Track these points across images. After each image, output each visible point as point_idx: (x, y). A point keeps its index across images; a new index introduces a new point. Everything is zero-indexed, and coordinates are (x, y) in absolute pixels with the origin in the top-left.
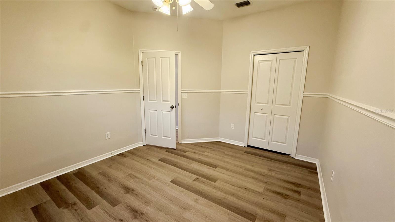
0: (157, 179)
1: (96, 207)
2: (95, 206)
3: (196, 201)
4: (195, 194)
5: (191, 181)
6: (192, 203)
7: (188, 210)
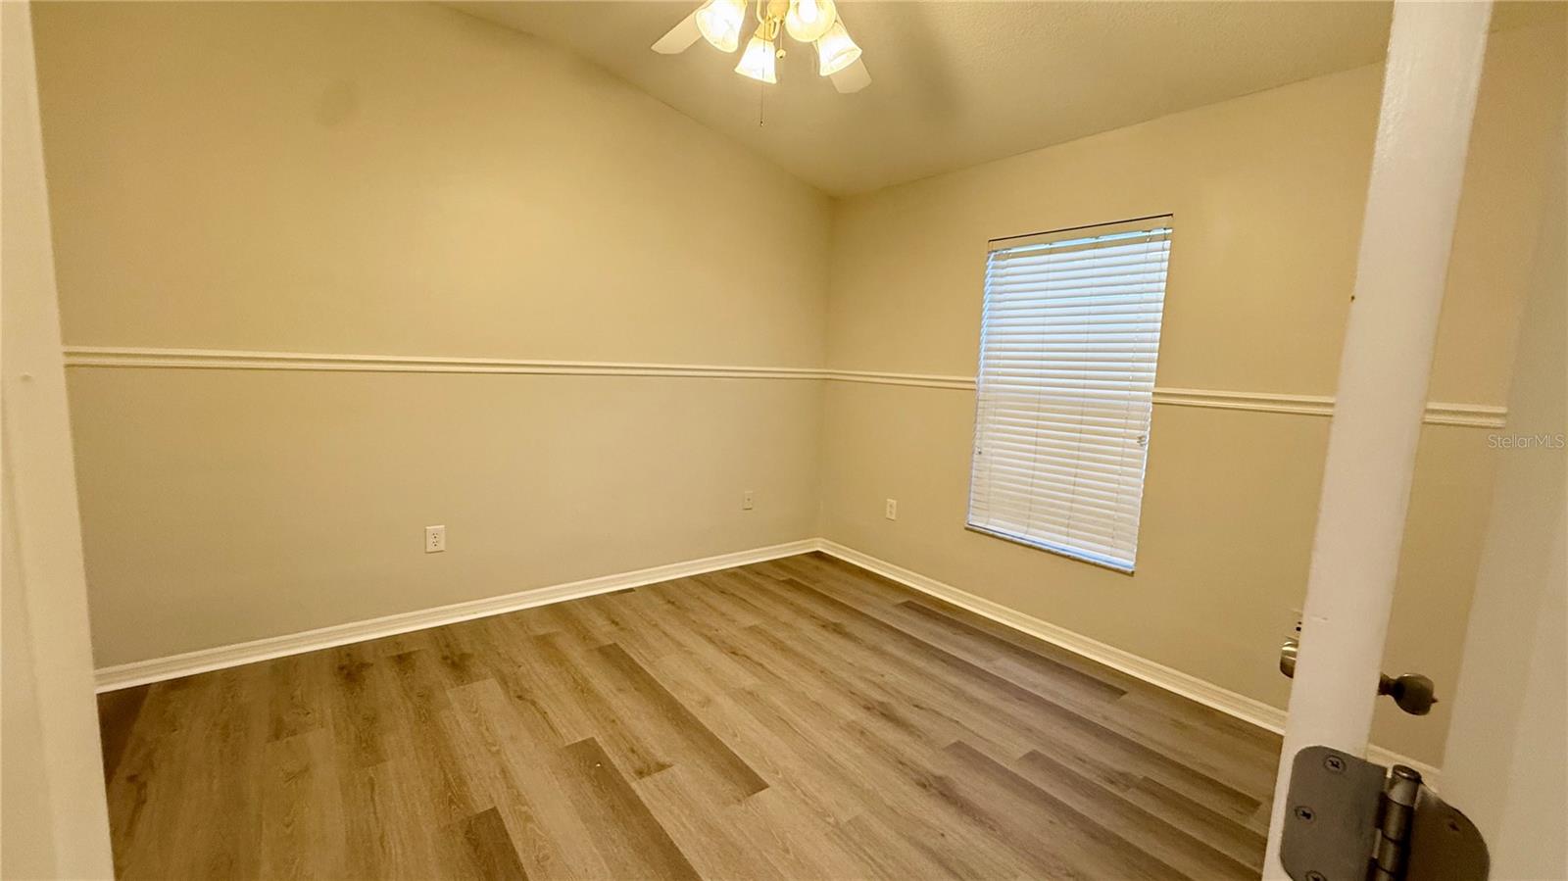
0: (823, 814)
1: (1021, 755)
2: (1024, 756)
3: (707, 701)
4: (696, 719)
5: (676, 769)
6: (725, 703)
7: (743, 689)
